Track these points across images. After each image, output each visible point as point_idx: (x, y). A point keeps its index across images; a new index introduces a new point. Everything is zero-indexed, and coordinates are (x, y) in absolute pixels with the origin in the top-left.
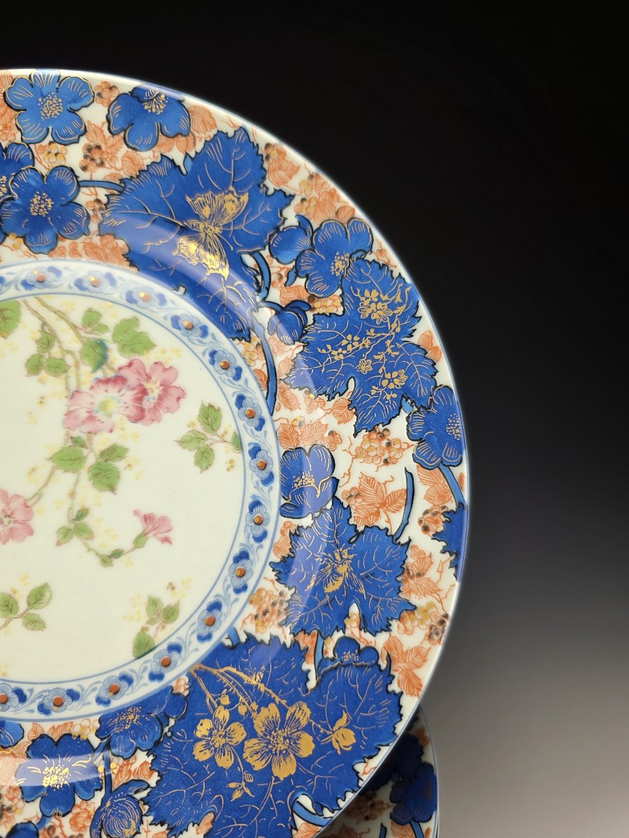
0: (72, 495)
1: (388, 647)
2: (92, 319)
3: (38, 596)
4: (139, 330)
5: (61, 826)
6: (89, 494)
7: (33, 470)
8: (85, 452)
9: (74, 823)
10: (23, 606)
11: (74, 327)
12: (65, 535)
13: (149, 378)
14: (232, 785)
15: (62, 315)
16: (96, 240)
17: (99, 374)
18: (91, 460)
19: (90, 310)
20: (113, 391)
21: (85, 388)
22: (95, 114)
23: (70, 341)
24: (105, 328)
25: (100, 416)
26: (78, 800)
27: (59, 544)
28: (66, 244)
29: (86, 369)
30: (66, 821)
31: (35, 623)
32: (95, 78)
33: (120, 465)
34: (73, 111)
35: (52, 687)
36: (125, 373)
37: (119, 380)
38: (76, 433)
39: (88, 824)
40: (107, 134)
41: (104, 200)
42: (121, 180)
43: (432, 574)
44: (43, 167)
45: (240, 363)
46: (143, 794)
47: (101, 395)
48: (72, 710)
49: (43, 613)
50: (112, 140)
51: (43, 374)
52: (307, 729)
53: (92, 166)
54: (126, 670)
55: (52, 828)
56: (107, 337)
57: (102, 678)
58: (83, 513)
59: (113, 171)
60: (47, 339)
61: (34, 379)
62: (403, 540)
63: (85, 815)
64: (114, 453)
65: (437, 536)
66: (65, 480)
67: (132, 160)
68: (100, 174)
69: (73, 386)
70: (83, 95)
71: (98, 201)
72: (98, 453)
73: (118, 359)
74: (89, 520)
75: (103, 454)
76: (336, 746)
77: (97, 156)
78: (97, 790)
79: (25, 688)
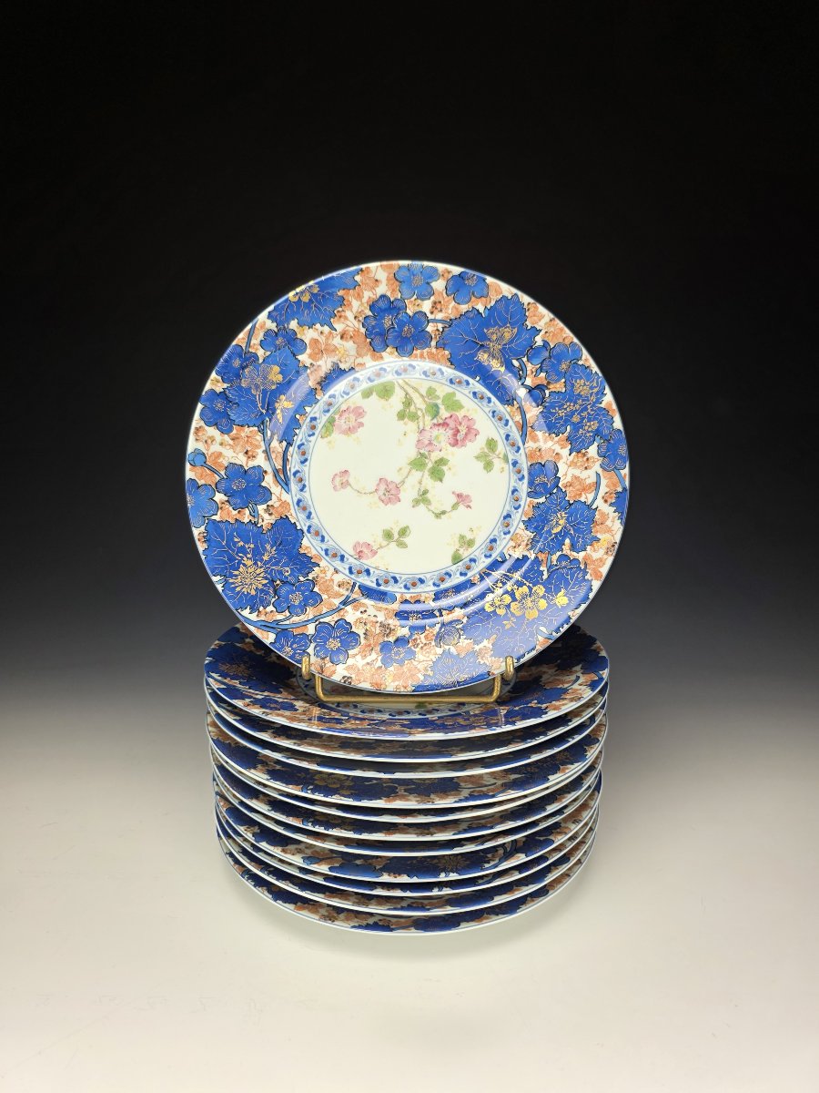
0: (420, 483)
1: (585, 558)
2: (431, 392)
3: (403, 532)
4: (456, 398)
5: (420, 639)
6: (429, 482)
7: (401, 469)
8: (427, 461)
9: (426, 637)
10: (396, 536)
11: (422, 396)
12: (416, 502)
13: (460, 424)
14: (505, 622)
15: (416, 390)
16: (434, 350)
17: (435, 421)
18: (430, 465)
19: (430, 388)
20: (442, 430)
21: (428, 428)
22: (439, 285)
23: (419, 403)
24: (438, 397)
25: (435, 443)
26: (427, 627)
27: (413, 507)
28: (418, 352)
29: (428, 418)
30: (422, 636)
31: (402, 545)
32: (441, 267)
33: (445, 468)
34: (428, 283)
35: (411, 576)
36: (447, 421)
37: (445, 424)
38: (422, 451)
40: (445, 295)
41: (441, 330)
42: (451, 320)
43: (609, 523)
44: (410, 312)
45: (508, 417)
46: (461, 626)
47: (436, 432)
48: (420, 588)
49: (406, 540)
50: (447, 299)
51: (406, 420)
52: (544, 597)
53: (436, 312)
54: (448, 570)
55: (415, 639)
56: (439, 402)
57: (436, 573)
58: (426, 492)
59: (446, 315)
60: (408, 402)
61: (402, 422)
62: (594, 507)
64: (442, 461)
65: (611, 505)
66: (416, 475)
67: (457, 309)
68: (440, 316)
69: (421, 427)
70: (434, 274)
71: (438, 330)
72: (433, 461)
73: (444, 413)
74: (429, 496)
75: (436, 462)
76: (558, 604)
77: (439, 306)
78: (437, 623)
79: (397, 576)
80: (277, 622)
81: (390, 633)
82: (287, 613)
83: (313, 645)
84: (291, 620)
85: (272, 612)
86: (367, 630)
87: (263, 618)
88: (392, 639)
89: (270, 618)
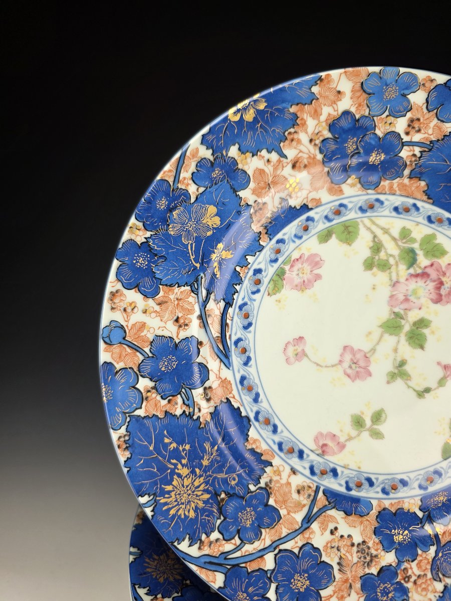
0: (396, 350)
2: (405, 234)
3: (378, 417)
4: (437, 242)
5: (411, 568)
6: (406, 350)
7: (370, 333)
8: (403, 322)
9: (419, 566)
10: (368, 422)
11: (394, 239)
12: (392, 377)
13: (444, 274)
15: (386, 231)
16: (406, 181)
17: (412, 271)
18: (407, 328)
19: (404, 228)
20: (421, 282)
21: (402, 280)
22: (418, 98)
23: (391, 249)
24: (414, 240)
25: (412, 298)
26: (420, 552)
27: (388, 382)
28: (385, 183)
29: (402, 267)
30: (414, 564)
31: (377, 435)
32: (422, 74)
33: (426, 331)
34: (404, 96)
35: (390, 477)
36: (428, 270)
37: (424, 275)
38: (396, 310)
39: (429, 567)
40: (425, 111)
41: (418, 155)
42: (431, 142)
44: (379, 133)
47: (413, 285)
48: (402, 493)
49: (381, 428)
50: (428, 115)
51: (375, 270)
53: (412, 132)
54: (438, 467)
55: (406, 569)
56: (416, 246)
57: (422, 472)
58: (403, 363)
59: (426, 135)
60: (377, 247)
61: (369, 273)
63: (426, 562)
64: (421, 323)
66: (390, 341)
67: (440, 128)
68: (417, 138)
69: (394, 278)
70: (412, 85)
71: (414, 155)
72: (412, 323)
73: (423, 261)
74: (407, 368)
75: (415, 324)
77: (416, 125)
78: (431, 545)
79: (373, 477)
80: (225, 554)
81: (371, 561)
82: (237, 541)
83: (273, 586)
84: (244, 550)
85: (217, 540)
86: (341, 558)
87: (206, 551)
88: (374, 570)
89: (215, 551)
